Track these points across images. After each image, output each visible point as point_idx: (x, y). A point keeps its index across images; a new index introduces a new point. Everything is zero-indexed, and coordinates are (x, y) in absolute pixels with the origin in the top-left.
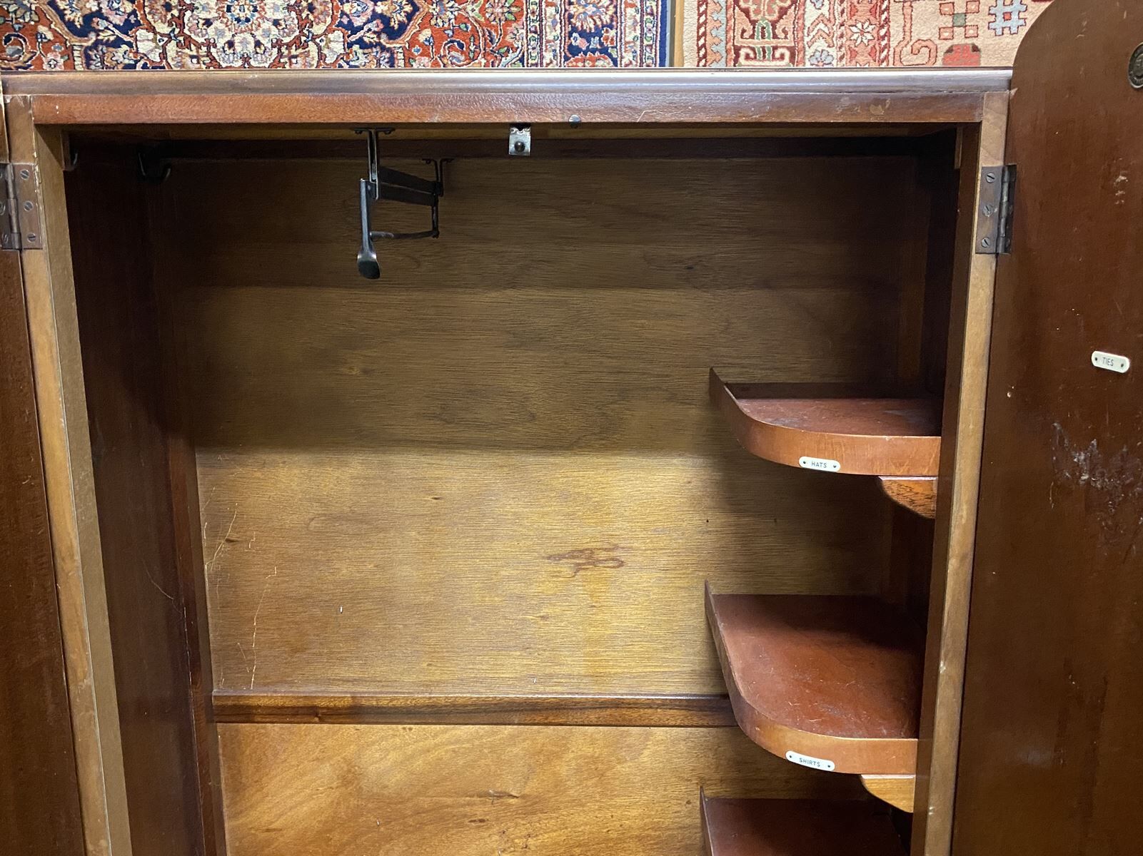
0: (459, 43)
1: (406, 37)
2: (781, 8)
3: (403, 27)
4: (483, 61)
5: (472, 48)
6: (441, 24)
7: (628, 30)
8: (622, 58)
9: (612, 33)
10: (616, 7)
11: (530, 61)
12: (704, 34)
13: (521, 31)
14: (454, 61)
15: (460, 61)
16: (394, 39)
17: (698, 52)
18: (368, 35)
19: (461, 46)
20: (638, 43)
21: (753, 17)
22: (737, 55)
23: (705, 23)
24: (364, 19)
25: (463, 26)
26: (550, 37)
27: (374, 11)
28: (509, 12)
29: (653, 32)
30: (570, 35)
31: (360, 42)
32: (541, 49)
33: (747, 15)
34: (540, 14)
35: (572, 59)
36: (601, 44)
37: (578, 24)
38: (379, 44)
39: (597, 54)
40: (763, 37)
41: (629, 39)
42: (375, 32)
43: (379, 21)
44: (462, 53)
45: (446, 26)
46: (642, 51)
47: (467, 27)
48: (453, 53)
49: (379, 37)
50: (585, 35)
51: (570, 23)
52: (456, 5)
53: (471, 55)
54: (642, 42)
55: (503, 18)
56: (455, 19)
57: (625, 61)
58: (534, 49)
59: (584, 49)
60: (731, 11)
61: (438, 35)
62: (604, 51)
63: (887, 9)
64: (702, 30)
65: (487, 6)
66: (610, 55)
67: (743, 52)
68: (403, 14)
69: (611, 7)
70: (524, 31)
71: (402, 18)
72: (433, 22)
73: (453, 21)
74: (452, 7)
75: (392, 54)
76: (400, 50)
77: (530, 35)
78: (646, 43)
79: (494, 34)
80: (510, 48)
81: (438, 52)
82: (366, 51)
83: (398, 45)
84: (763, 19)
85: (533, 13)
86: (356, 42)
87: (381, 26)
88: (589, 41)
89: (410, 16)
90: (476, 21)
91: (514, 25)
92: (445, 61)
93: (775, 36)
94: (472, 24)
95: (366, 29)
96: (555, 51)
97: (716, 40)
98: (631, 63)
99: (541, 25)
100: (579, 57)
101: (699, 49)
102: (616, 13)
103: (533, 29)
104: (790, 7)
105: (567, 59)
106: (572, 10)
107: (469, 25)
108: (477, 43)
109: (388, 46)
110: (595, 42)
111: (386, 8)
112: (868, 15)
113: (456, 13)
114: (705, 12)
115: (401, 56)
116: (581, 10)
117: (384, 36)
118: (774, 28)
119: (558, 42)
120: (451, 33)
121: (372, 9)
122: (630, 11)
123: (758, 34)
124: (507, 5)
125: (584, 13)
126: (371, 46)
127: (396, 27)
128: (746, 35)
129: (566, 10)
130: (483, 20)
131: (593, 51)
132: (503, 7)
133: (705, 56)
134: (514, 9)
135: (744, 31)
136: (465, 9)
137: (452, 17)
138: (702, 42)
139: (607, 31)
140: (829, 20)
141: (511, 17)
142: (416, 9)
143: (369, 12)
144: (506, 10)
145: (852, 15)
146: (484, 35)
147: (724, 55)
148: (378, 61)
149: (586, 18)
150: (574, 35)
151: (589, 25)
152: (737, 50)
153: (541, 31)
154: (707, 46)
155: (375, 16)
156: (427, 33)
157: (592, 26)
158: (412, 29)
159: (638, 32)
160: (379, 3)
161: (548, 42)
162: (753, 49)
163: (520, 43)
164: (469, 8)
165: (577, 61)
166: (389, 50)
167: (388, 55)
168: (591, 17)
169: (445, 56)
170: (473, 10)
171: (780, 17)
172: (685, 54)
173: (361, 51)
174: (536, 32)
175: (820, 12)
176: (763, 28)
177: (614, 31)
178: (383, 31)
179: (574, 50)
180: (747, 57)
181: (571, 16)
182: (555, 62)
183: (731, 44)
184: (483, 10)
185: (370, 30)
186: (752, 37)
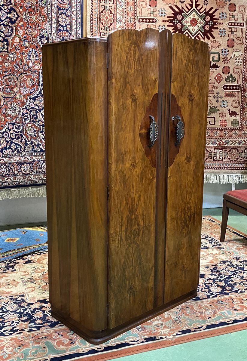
0: (30, 26)
1: (16, 24)
2: (111, 23)
3: (15, 21)
4: (37, 32)
5: (34, 28)
6: (25, 21)
7: (73, 26)
8: (72, 33)
9: (69, 26)
10: (70, 20)
11: (49, 33)
12: (92, 28)
13: (46, 24)
14: (29, 31)
15: (30, 31)
16: (13, 24)
17: (91, 33)
18: (5, 22)
19: (31, 27)
20: (76, 29)
21: (104, 25)
22: (101, 35)
23: (92, 25)
24: (4, 18)
25: (31, 22)
26: (54, 26)
27: (7, 16)
28: (44, 19)
29: (79, 27)
30: (59, 26)
31: (3, 24)
32: (52, 29)
33: (103, 24)
34: (51, 20)
35: (60, 33)
36: (67, 29)
37: (61, 24)
38: (9, 25)
39: (66, 32)
40: (106, 30)
41: (74, 28)
42: (7, 22)
43: (9, 19)
44: (31, 29)
45: (27, 21)
46: (77, 31)
47: (32, 22)
48: (28, 29)
49: (9, 23)
50: (62, 26)
51: (59, 23)
52: (29, 16)
53: (33, 30)
54: (77, 29)
55: (42, 21)
56: (29, 20)
57: (73, 34)
58: (50, 29)
59: (62, 30)
60: (99, 23)
61: (25, 24)
62: (67, 31)
63: (135, 25)
64: (92, 27)
65: (38, 17)
66: (69, 32)
67: (102, 34)
68: (15, 17)
69: (69, 20)
70: (47, 24)
71: (15, 18)
72: (23, 20)
73: (28, 20)
74: (28, 17)
75: (12, 28)
76: (14, 27)
77: (49, 26)
78: (78, 30)
79: (39, 24)
80: (44, 29)
81: (25, 28)
82: (5, 27)
83: (14, 26)
84: (106, 25)
85: (49, 20)
86: (2, 24)
87: (9, 20)
88: (64, 28)
89: (17, 18)
90: (35, 21)
91: (45, 22)
92: (27, 31)
93: (109, 30)
94: (34, 22)
95: (5, 21)
96: (55, 30)
97: (95, 30)
98: (74, 35)
99: (51, 23)
100: (61, 32)
101: (91, 32)
102: (70, 21)
103: (50, 24)
104: (113, 23)
105: (58, 32)
106: (59, 20)
107: (33, 22)
108: (35, 27)
109: (11, 26)
110: (65, 29)
111: (10, 16)
112: (131, 27)
113: (29, 18)
114: (92, 23)
115: (14, 29)
116: (62, 20)
117: (10, 23)
118: (109, 28)
119: (56, 28)
120: (28, 24)
121: (6, 15)
122: (74, 21)
123: (105, 29)
124: (43, 17)
125: (62, 21)
126: (6, 26)
127: (13, 21)
128: (102, 29)
129: (58, 20)
130: (36, 21)
131: (65, 31)
132: (41, 18)
133: (93, 34)
134: (44, 18)
135: (102, 28)
136: (32, 17)
137: (28, 19)
138: (92, 30)
139: (68, 26)
140: (122, 27)
141: (44, 20)
142: (19, 16)
143: (6, 16)
144: (42, 18)
145: (127, 26)
146: (37, 25)
147: (97, 34)
148: (8, 30)
149: (63, 22)
150: (60, 26)
151: (64, 24)
152: (100, 33)
153: (52, 25)
154: (93, 32)
155: (7, 17)
156: (21, 23)
157: (65, 24)
158: (17, 22)
159: (76, 27)
160: (9, 14)
161: (53, 28)
162: (104, 33)
163: (46, 28)
164: (33, 17)
165: (61, 33)
166: (11, 27)
167: (11, 28)
168: (64, 22)
169: (26, 30)
170: (34, 18)
171: (111, 25)
172: (87, 33)
173: (4, 27)
174: (50, 25)
175: (120, 25)
176: (106, 28)
177: (70, 26)
178: (9, 22)
179: (60, 30)
180: (103, 35)
181: (59, 21)
182: (55, 33)
183: (99, 31)
184: (36, 18)
185: (6, 21)
186: (104, 30)
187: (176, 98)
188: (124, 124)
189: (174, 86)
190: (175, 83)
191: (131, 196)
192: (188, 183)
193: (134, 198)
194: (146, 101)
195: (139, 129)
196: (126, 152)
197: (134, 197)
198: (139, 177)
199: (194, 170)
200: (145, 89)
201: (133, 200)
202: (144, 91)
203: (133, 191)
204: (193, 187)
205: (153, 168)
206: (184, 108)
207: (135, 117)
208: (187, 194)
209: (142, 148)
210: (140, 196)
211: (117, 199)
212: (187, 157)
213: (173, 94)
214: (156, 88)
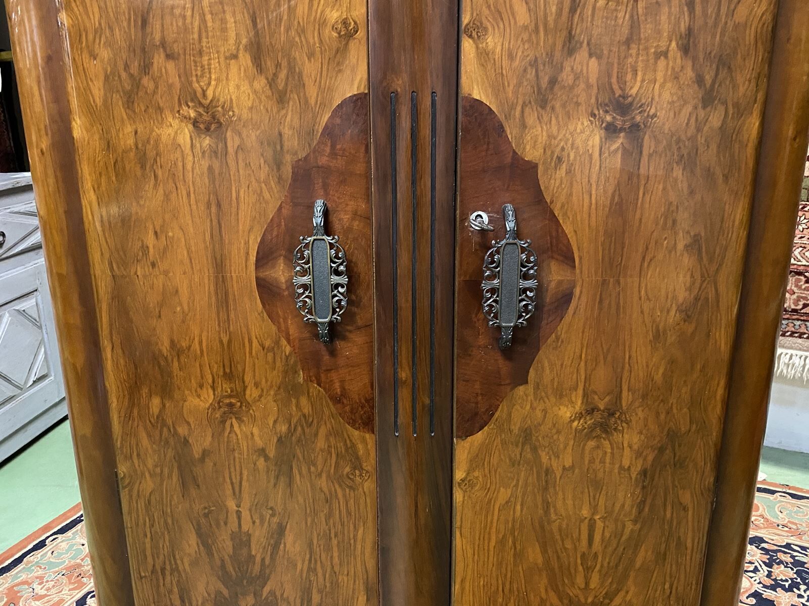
187: (501, 117)
188: (156, 233)
189: (484, 55)
190: (492, 41)
191: (226, 524)
192: (600, 525)
193: (249, 535)
194: (287, 132)
195: (253, 258)
196: (178, 351)
197: (245, 528)
198: (267, 458)
199: (644, 473)
200: (275, 75)
201: (242, 540)
202: (272, 83)
203: (238, 506)
204: (637, 547)
205: (356, 433)
206: (568, 172)
207: (219, 205)
208: (588, 570)
209: (277, 343)
210: (281, 530)
211: (152, 526)
212: (591, 411)
213: (476, 96)
214: (354, 70)
